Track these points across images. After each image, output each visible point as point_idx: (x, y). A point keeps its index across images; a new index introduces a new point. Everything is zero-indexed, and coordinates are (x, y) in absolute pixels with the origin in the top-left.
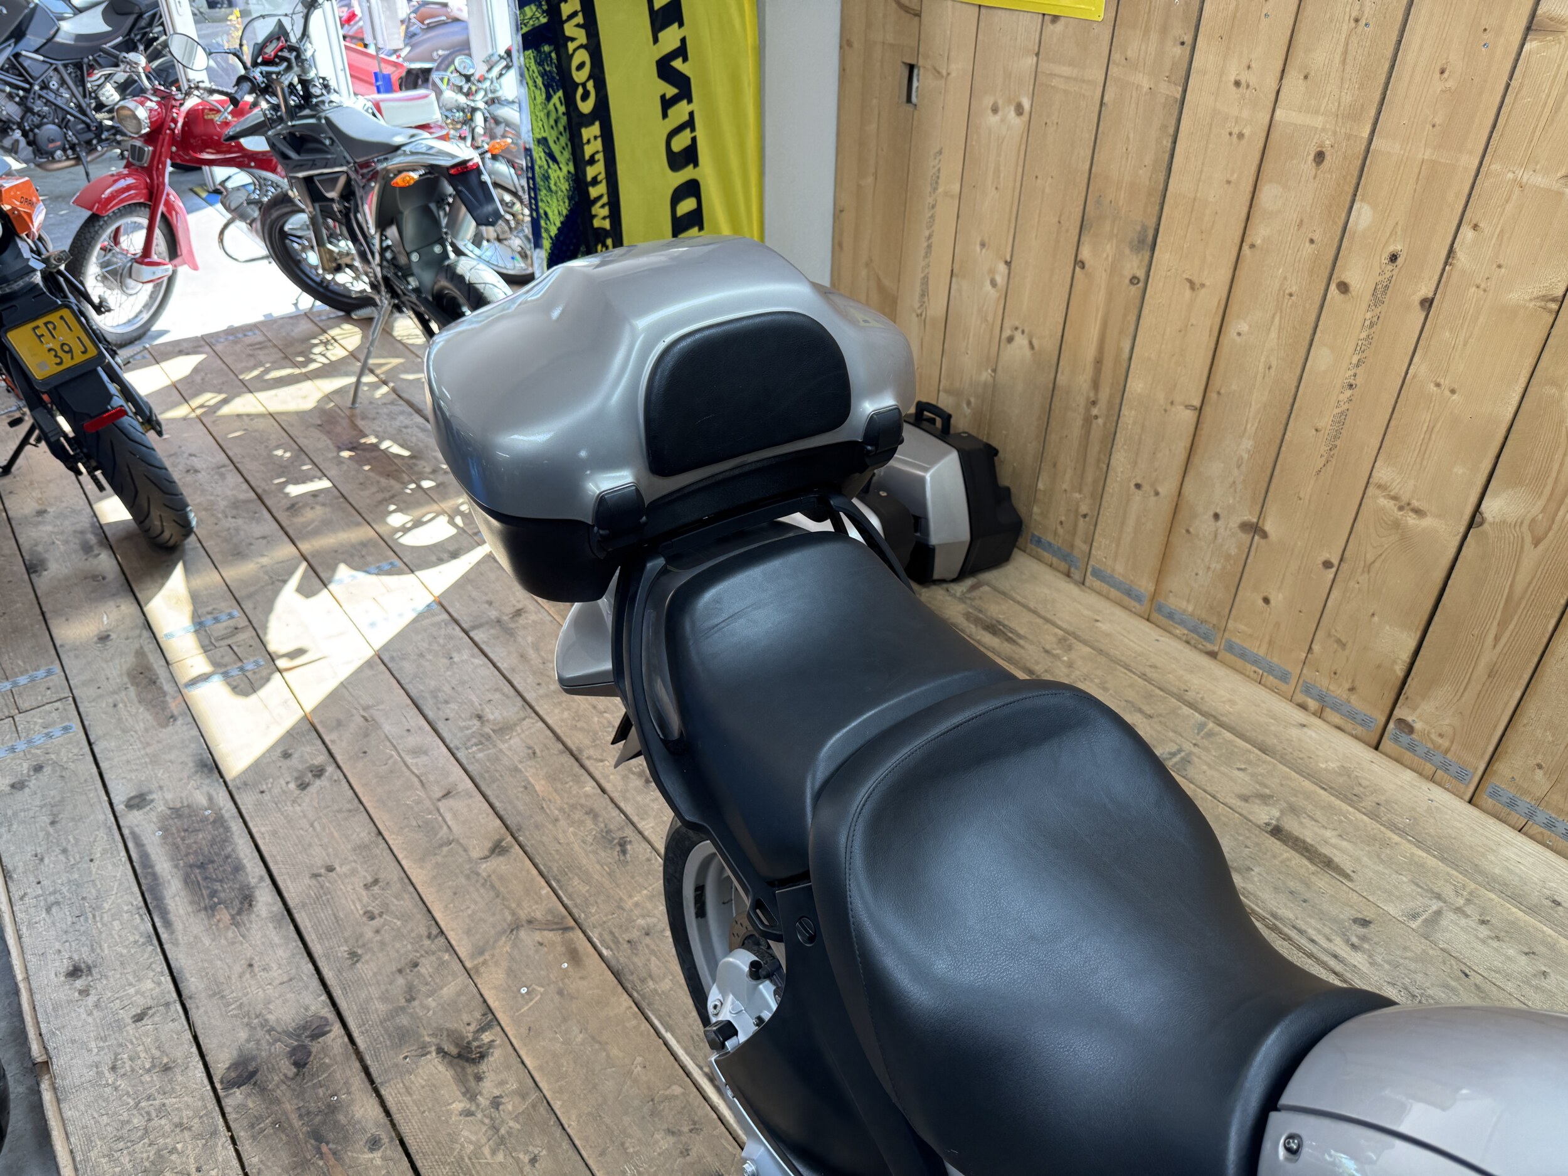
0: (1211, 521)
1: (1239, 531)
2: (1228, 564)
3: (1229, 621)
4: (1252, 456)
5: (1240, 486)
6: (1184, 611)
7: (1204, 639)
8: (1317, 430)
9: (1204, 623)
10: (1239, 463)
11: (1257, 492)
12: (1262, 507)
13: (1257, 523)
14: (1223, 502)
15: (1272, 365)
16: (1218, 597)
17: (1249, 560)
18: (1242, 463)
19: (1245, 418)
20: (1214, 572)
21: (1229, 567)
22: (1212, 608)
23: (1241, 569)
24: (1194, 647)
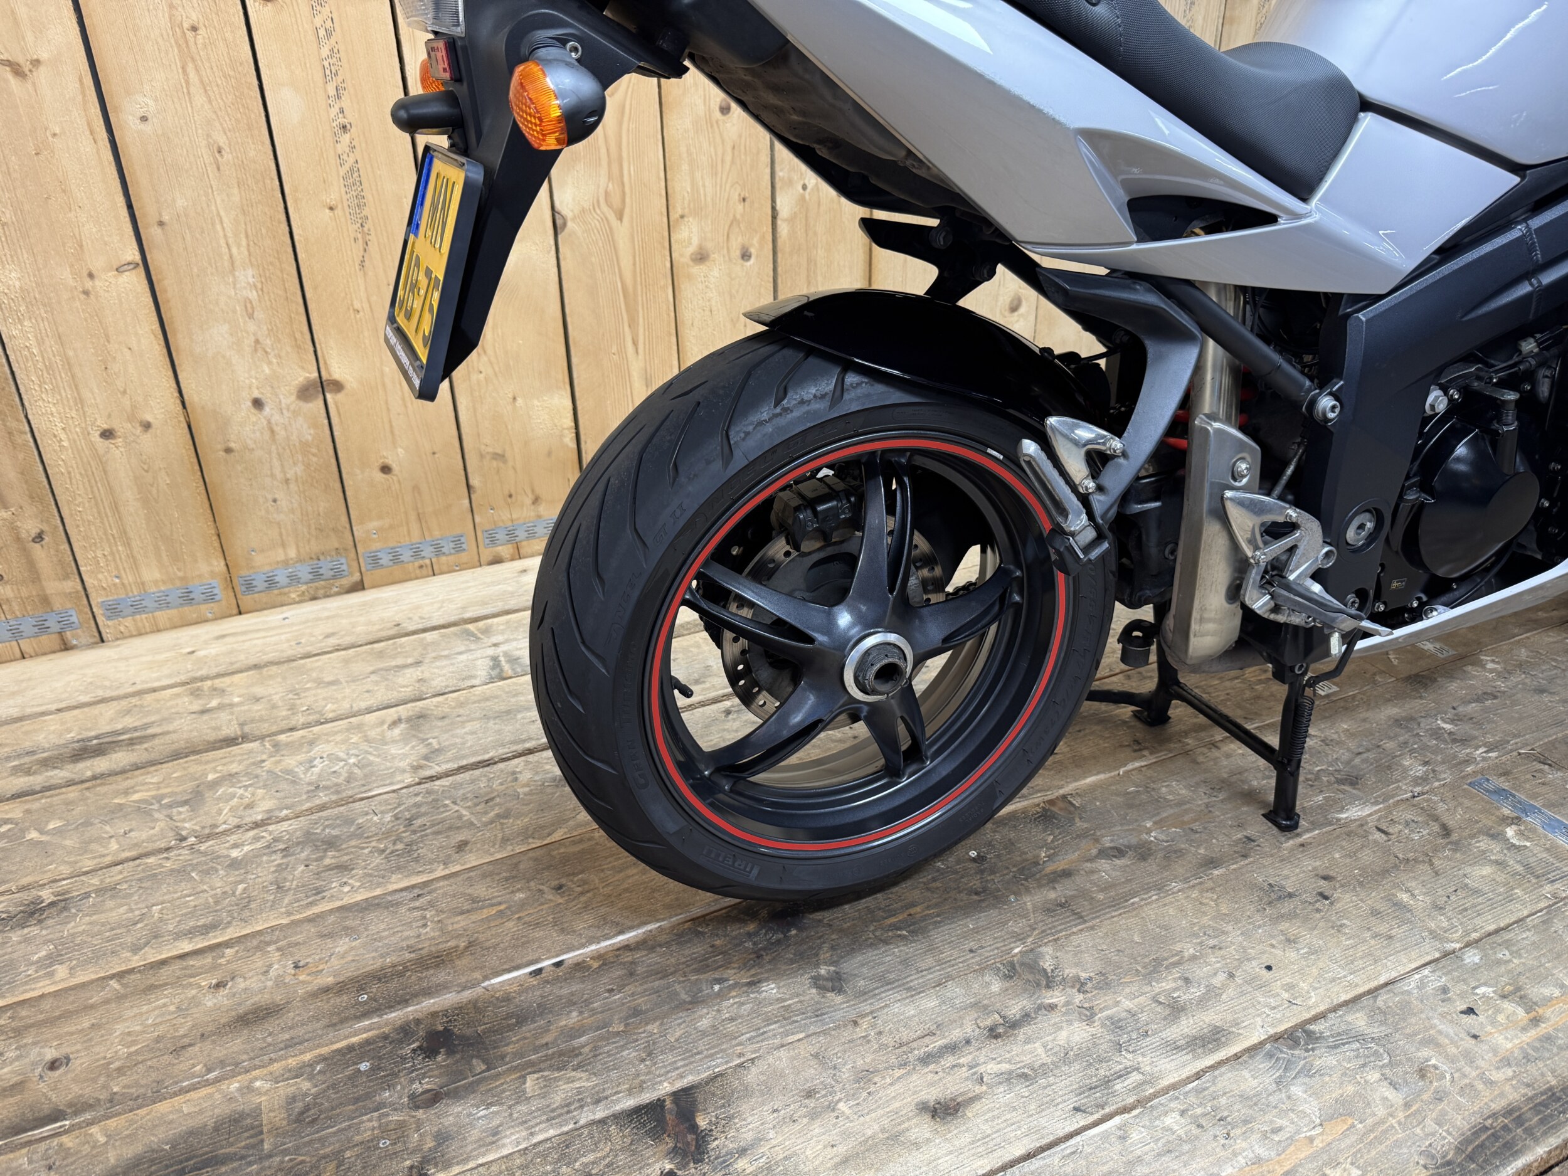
0: (254, 416)
1: (301, 404)
2: (311, 457)
3: (354, 529)
4: (262, 290)
5: (268, 342)
6: (286, 563)
7: (334, 577)
8: (331, 209)
9: (322, 558)
10: (250, 310)
11: (298, 335)
12: (315, 352)
13: (320, 377)
14: (256, 379)
15: (221, 144)
16: (321, 509)
17: (336, 433)
18: (253, 308)
19: (222, 242)
20: (297, 480)
21: (315, 459)
22: (321, 530)
23: (332, 452)
24: (328, 596)
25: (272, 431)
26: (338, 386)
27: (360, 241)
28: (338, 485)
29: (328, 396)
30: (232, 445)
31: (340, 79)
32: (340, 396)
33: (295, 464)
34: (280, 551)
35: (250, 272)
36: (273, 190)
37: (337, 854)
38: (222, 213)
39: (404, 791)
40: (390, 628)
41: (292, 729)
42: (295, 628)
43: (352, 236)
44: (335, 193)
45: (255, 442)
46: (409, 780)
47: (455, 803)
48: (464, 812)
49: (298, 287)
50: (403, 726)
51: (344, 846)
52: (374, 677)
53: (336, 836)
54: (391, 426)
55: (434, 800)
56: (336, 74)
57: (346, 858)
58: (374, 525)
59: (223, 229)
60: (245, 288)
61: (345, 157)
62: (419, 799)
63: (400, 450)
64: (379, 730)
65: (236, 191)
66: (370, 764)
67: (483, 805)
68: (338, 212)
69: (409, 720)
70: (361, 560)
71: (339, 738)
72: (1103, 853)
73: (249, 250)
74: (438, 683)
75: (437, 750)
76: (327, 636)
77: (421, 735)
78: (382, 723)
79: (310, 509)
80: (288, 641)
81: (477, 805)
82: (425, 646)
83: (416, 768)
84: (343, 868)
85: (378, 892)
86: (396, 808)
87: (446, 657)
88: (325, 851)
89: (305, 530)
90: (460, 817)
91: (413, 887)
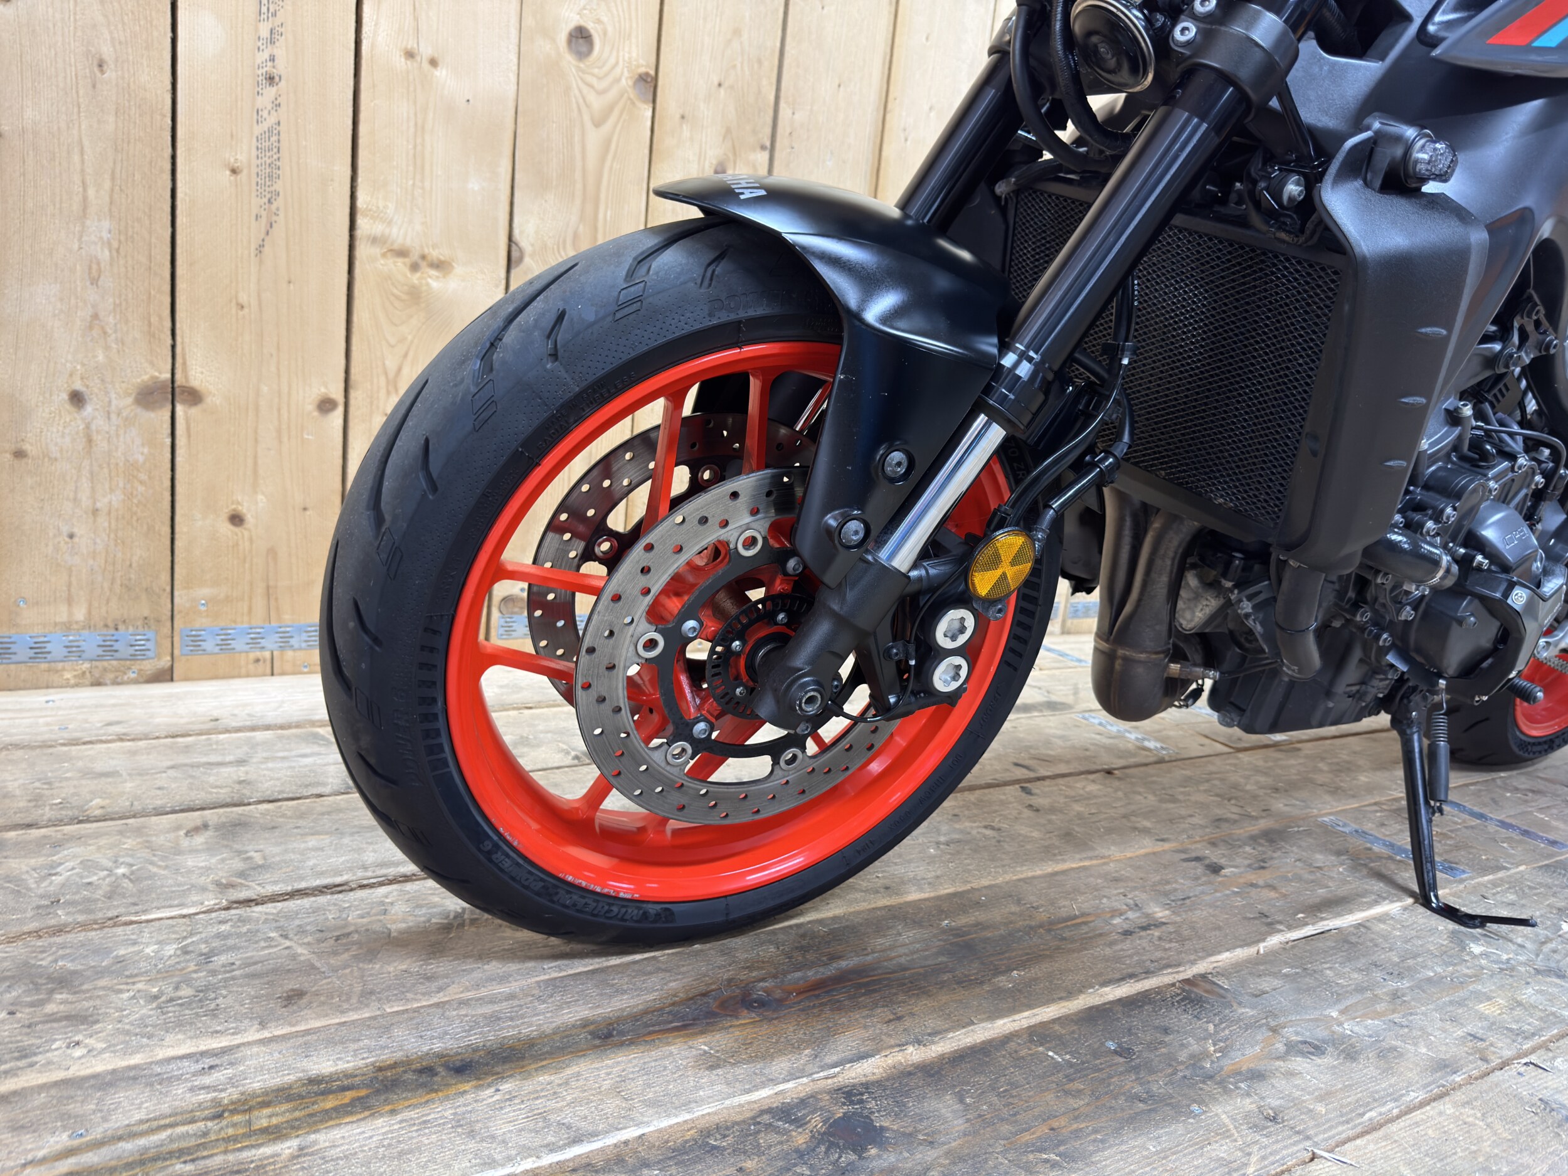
0: (68, 415)
1: (139, 411)
2: (136, 484)
3: (176, 593)
4: (118, 251)
5: (111, 319)
6: (67, 627)
7: (133, 658)
8: (234, 171)
9: (121, 627)
10: (94, 273)
11: (154, 319)
12: (173, 347)
13: (173, 381)
14: (83, 365)
15: (106, 57)
16: (135, 559)
17: (178, 459)
18: (100, 271)
19: (77, 178)
20: (109, 513)
21: (141, 489)
22: (129, 589)
23: (168, 483)
24: (119, 684)
25: (90, 441)
26: (194, 397)
27: (264, 221)
28: (167, 530)
29: (180, 409)
30: (27, 447)
31: (278, 20)
32: (194, 411)
33: (112, 490)
34: (64, 608)
35: (106, 224)
36: (161, 129)
37: (70, 997)
38: (86, 143)
39: (201, 916)
40: (203, 723)
41: (29, 826)
42: (61, 713)
43: (254, 212)
44: (244, 154)
45: (61, 451)
46: (210, 903)
47: (286, 937)
48: (300, 950)
49: (169, 257)
50: (209, 833)
51: (85, 987)
52: (171, 773)
53: (74, 973)
54: (255, 463)
55: (249, 931)
56: (275, 14)
57: (86, 1004)
58: (206, 591)
59: (83, 161)
60: (95, 243)
61: (265, 114)
62: (223, 928)
63: (260, 497)
64: (171, 836)
65: (112, 119)
66: (151, 877)
67: (332, 942)
68: (243, 176)
69: (218, 828)
70: (176, 639)
71: (103, 842)
72: (1292, 1049)
73: (111, 197)
74: (268, 787)
75: (261, 866)
76: (110, 724)
77: (237, 846)
78: (178, 828)
79: (119, 555)
80: (48, 724)
81: (320, 941)
82: (254, 745)
83: (223, 887)
84: (81, 1019)
85: (137, 1059)
86: (185, 938)
87: (283, 758)
88: (52, 992)
89: (106, 585)
90: (294, 957)
91: (203, 1054)
